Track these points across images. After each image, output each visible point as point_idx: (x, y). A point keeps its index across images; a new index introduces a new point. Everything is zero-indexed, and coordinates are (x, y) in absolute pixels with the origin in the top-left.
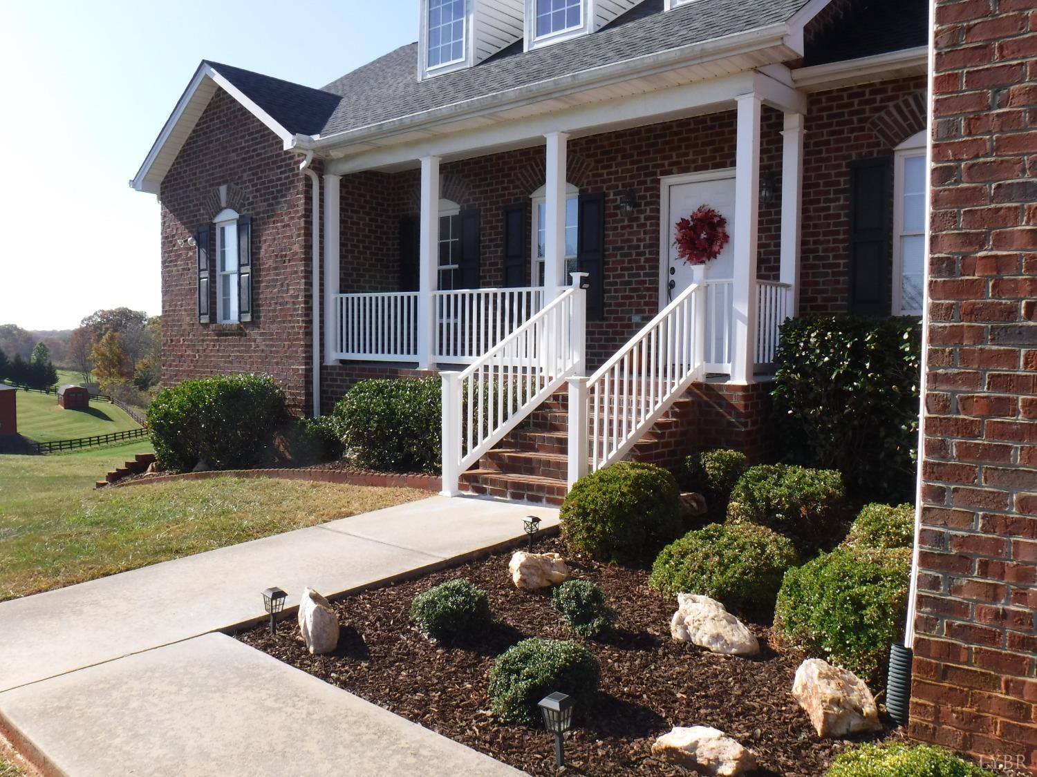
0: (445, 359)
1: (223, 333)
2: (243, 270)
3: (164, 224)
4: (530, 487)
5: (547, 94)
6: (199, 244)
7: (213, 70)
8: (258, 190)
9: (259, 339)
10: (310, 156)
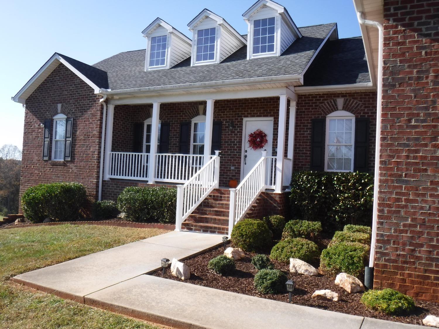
0: (159, 180)
1: (55, 164)
2: (67, 139)
3: (26, 117)
4: (211, 228)
5: (211, 86)
6: (45, 127)
7: (60, 57)
8: (77, 108)
9: (74, 168)
10: (105, 97)
